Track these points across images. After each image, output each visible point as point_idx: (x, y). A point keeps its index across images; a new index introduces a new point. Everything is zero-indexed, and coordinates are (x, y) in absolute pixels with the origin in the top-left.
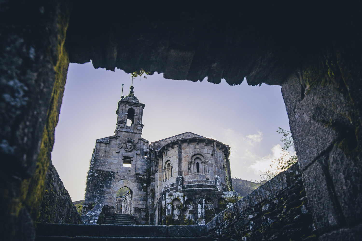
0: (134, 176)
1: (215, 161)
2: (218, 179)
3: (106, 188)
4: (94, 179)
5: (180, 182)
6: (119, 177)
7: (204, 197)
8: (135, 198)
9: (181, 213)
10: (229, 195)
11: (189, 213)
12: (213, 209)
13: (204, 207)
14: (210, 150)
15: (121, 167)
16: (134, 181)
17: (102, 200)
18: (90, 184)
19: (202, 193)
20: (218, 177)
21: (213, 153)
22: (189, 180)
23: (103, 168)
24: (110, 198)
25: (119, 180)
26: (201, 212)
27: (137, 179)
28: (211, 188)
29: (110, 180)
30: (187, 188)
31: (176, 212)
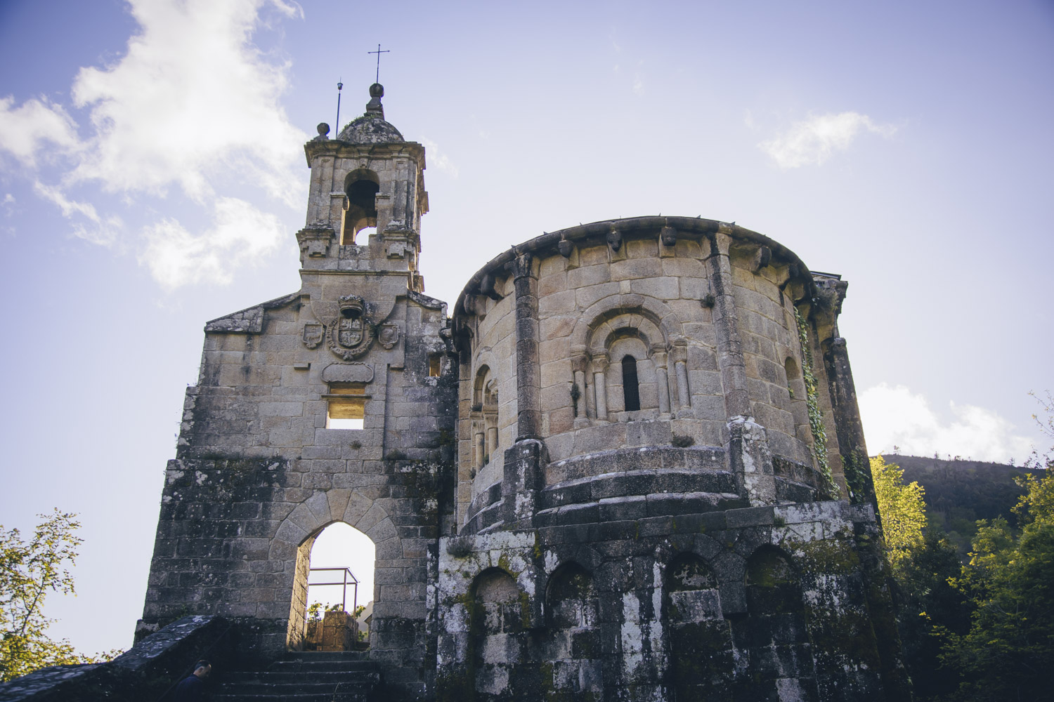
0: (377, 469)
1: (727, 335)
2: (747, 436)
3: (247, 533)
4: (192, 499)
5: (522, 471)
6: (305, 481)
7: (658, 550)
8: (384, 570)
9: (524, 653)
10: (818, 526)
11: (576, 653)
12: (721, 618)
13: (658, 613)
14: (694, 281)
15: (318, 432)
16: (377, 493)
17: (227, 591)
18: (174, 524)
19: (646, 522)
20: (751, 423)
21: (714, 292)
22: (576, 458)
23: (234, 443)
24: (266, 581)
25: (304, 493)
26: (638, 645)
27: (392, 480)
28: (704, 494)
29: (266, 495)
30: (561, 503)
31: (497, 649)
